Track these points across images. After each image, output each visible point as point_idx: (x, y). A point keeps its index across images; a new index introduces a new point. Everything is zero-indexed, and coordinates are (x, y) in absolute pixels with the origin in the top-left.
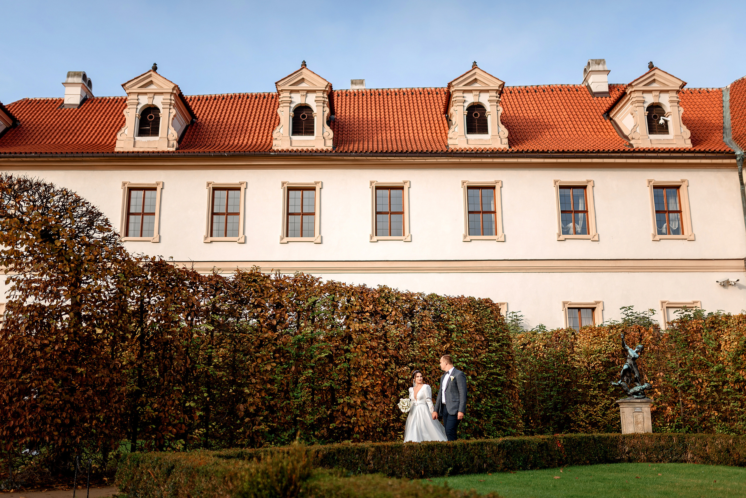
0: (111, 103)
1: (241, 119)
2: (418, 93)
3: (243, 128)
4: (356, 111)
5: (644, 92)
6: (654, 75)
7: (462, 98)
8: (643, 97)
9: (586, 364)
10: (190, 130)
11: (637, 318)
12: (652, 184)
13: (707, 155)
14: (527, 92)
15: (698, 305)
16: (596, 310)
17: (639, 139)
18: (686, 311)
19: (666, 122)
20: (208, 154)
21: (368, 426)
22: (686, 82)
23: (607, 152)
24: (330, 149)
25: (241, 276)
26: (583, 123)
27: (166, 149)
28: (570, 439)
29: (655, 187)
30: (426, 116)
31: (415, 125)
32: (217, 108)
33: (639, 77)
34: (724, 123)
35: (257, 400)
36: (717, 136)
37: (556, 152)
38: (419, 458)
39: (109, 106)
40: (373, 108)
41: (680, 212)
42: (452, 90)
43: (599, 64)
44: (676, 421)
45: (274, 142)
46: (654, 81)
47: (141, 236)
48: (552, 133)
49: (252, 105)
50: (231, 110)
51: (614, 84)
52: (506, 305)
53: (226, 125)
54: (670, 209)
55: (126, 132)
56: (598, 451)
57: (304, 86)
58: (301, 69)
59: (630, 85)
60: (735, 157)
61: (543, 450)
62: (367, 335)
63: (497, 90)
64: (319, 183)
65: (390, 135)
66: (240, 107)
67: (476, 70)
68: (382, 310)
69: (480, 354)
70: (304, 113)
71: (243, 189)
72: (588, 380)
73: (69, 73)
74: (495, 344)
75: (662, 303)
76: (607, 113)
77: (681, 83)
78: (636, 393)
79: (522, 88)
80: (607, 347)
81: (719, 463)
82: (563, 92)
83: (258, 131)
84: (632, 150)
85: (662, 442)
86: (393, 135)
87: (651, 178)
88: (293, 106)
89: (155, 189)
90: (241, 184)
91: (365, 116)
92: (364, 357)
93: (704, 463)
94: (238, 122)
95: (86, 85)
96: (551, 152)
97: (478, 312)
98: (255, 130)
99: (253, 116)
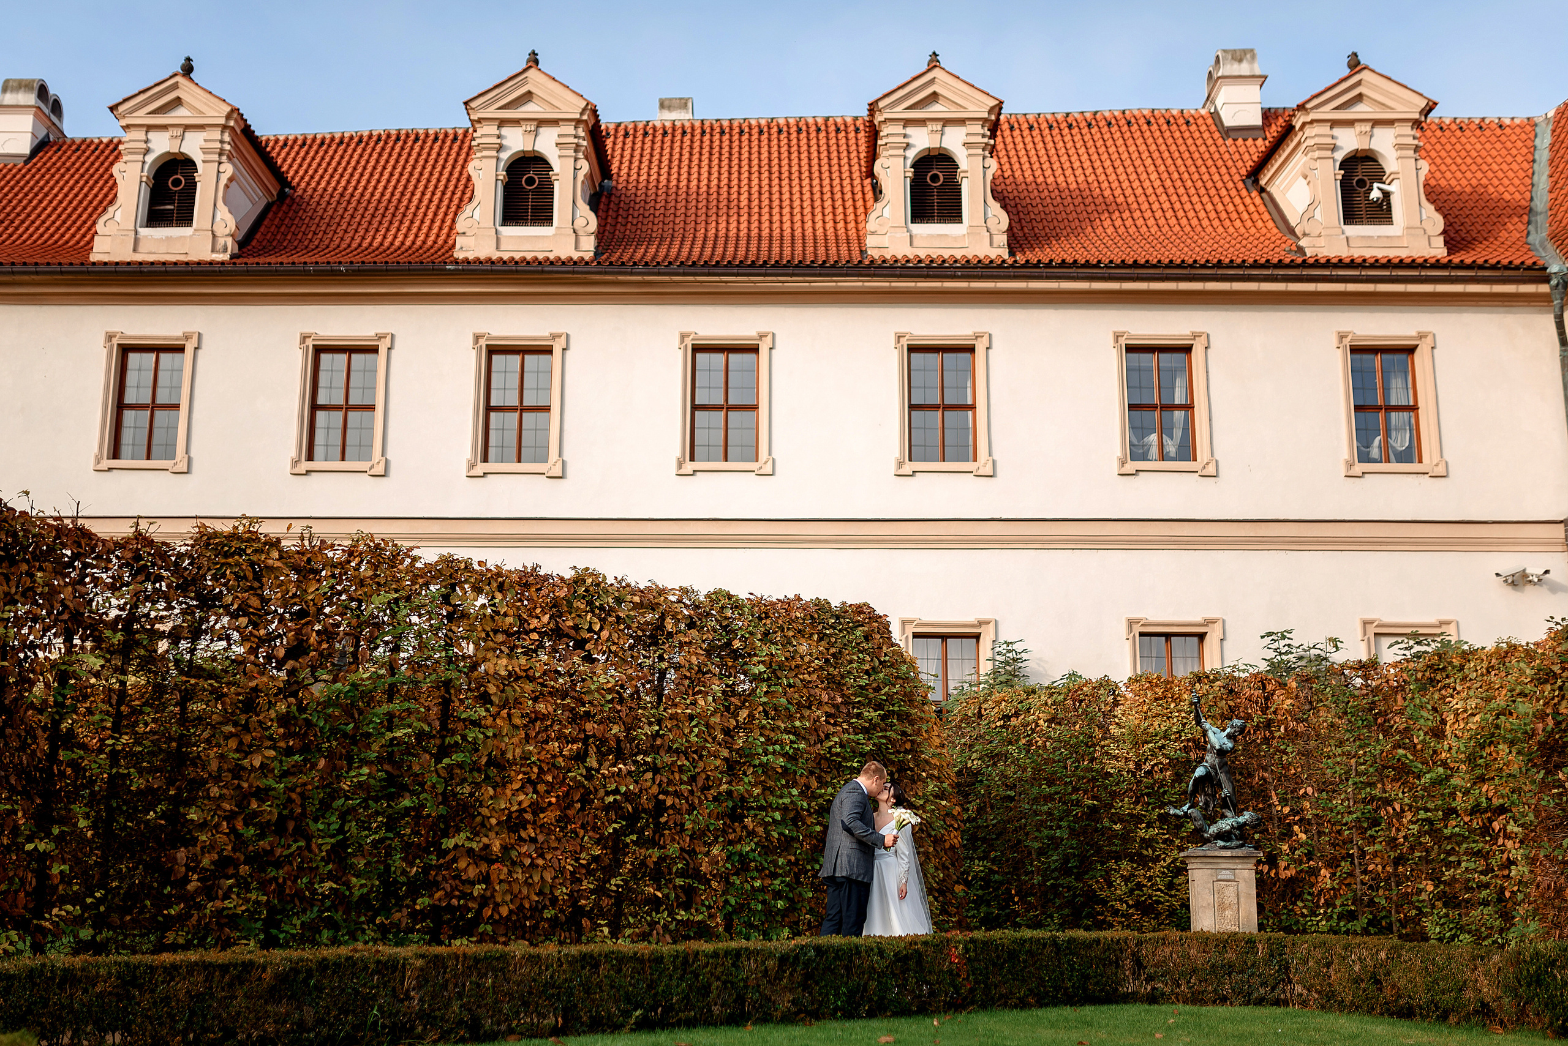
0: (103, 152)
1: (395, 188)
2: (813, 128)
3: (397, 208)
4: (664, 171)
5: (1334, 123)
6: (1359, 83)
7: (901, 139)
8: (1333, 137)
9: (1132, 766)
10: (276, 214)
11: (1301, 658)
12: (1347, 342)
13: (1481, 273)
14: (1070, 127)
15: (1451, 630)
16: (1208, 638)
17: (1319, 236)
18: (1419, 643)
19: (1387, 195)
20: (301, 267)
21: (521, 907)
22: (1436, 99)
23: (1239, 267)
24: (588, 256)
25: (207, 540)
26: (1195, 199)
27: (208, 256)
28: (987, 944)
29: (1355, 350)
30: (826, 182)
31: (797, 203)
32: (343, 164)
33: (1322, 89)
34: (1532, 199)
35: (221, 838)
36: (1512, 230)
37: (1117, 267)
38: (553, 986)
39: (98, 158)
40: (705, 163)
41: (1414, 408)
42: (879, 118)
43: (1240, 61)
44: (1338, 902)
45: (460, 241)
46: (1360, 97)
47: (148, 458)
48: (1118, 223)
49: (424, 157)
50: (374, 168)
51: (1277, 109)
52: (992, 625)
53: (359, 202)
54: (1393, 402)
55: (118, 217)
56: (1062, 973)
57: (531, 110)
58: (525, 71)
59: (1301, 107)
60: (1546, 280)
61: (908, 970)
62: (529, 687)
63: (985, 120)
64: (560, 336)
65: (737, 226)
66: (397, 161)
67: (936, 73)
68: (576, 628)
69: (827, 736)
70: (531, 174)
71: (383, 351)
72: (1136, 803)
73: (7, 81)
74: (870, 714)
75: (1365, 623)
76: (1255, 173)
77: (1423, 103)
78: (1222, 836)
79: (1059, 117)
80: (1184, 725)
81: (1353, 1008)
82: (1154, 127)
83: (430, 215)
84: (1299, 260)
85: (1230, 955)
86: (744, 226)
87: (1344, 328)
88: (505, 156)
89: (180, 349)
90: (380, 338)
91: (684, 183)
92: (515, 740)
93: (1323, 1007)
94: (387, 196)
95: (47, 111)
96: (1106, 266)
97: (831, 635)
98: (425, 214)
99: (423, 182)
